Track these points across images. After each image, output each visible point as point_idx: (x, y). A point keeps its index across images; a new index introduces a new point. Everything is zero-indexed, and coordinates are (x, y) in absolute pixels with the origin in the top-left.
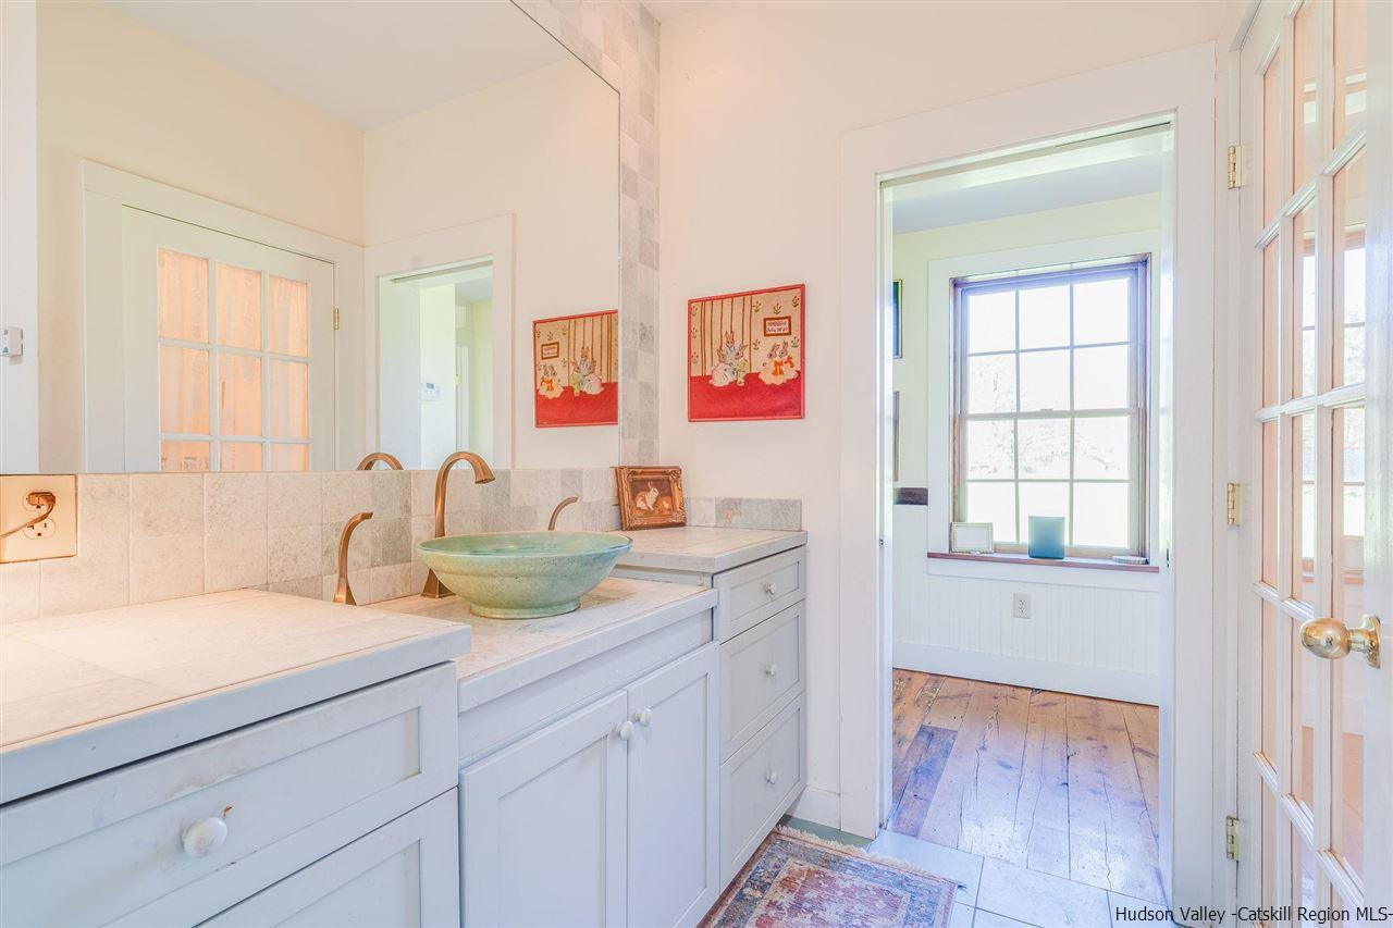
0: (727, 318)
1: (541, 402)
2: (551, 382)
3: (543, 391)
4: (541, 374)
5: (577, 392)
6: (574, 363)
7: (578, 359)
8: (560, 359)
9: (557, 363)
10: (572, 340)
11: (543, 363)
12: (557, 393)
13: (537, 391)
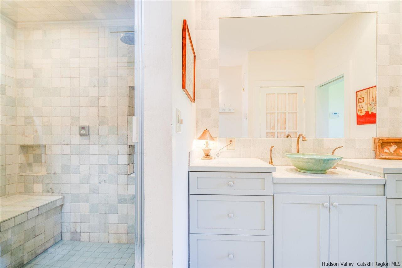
0: (374, 93)
1: (358, 116)
2: (361, 110)
3: (359, 113)
4: (358, 108)
5: (370, 113)
6: (369, 103)
7: (371, 102)
8: (365, 102)
9: (363, 104)
10: (368, 96)
11: (359, 104)
12: (363, 113)
13: (357, 113)
